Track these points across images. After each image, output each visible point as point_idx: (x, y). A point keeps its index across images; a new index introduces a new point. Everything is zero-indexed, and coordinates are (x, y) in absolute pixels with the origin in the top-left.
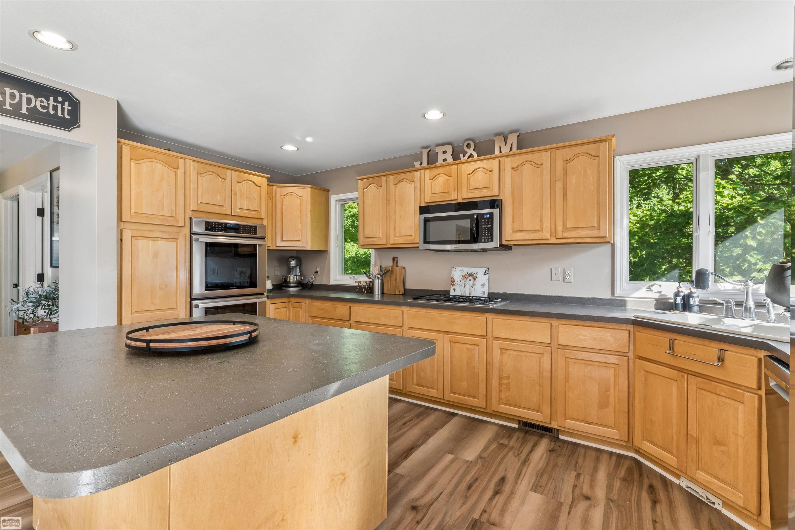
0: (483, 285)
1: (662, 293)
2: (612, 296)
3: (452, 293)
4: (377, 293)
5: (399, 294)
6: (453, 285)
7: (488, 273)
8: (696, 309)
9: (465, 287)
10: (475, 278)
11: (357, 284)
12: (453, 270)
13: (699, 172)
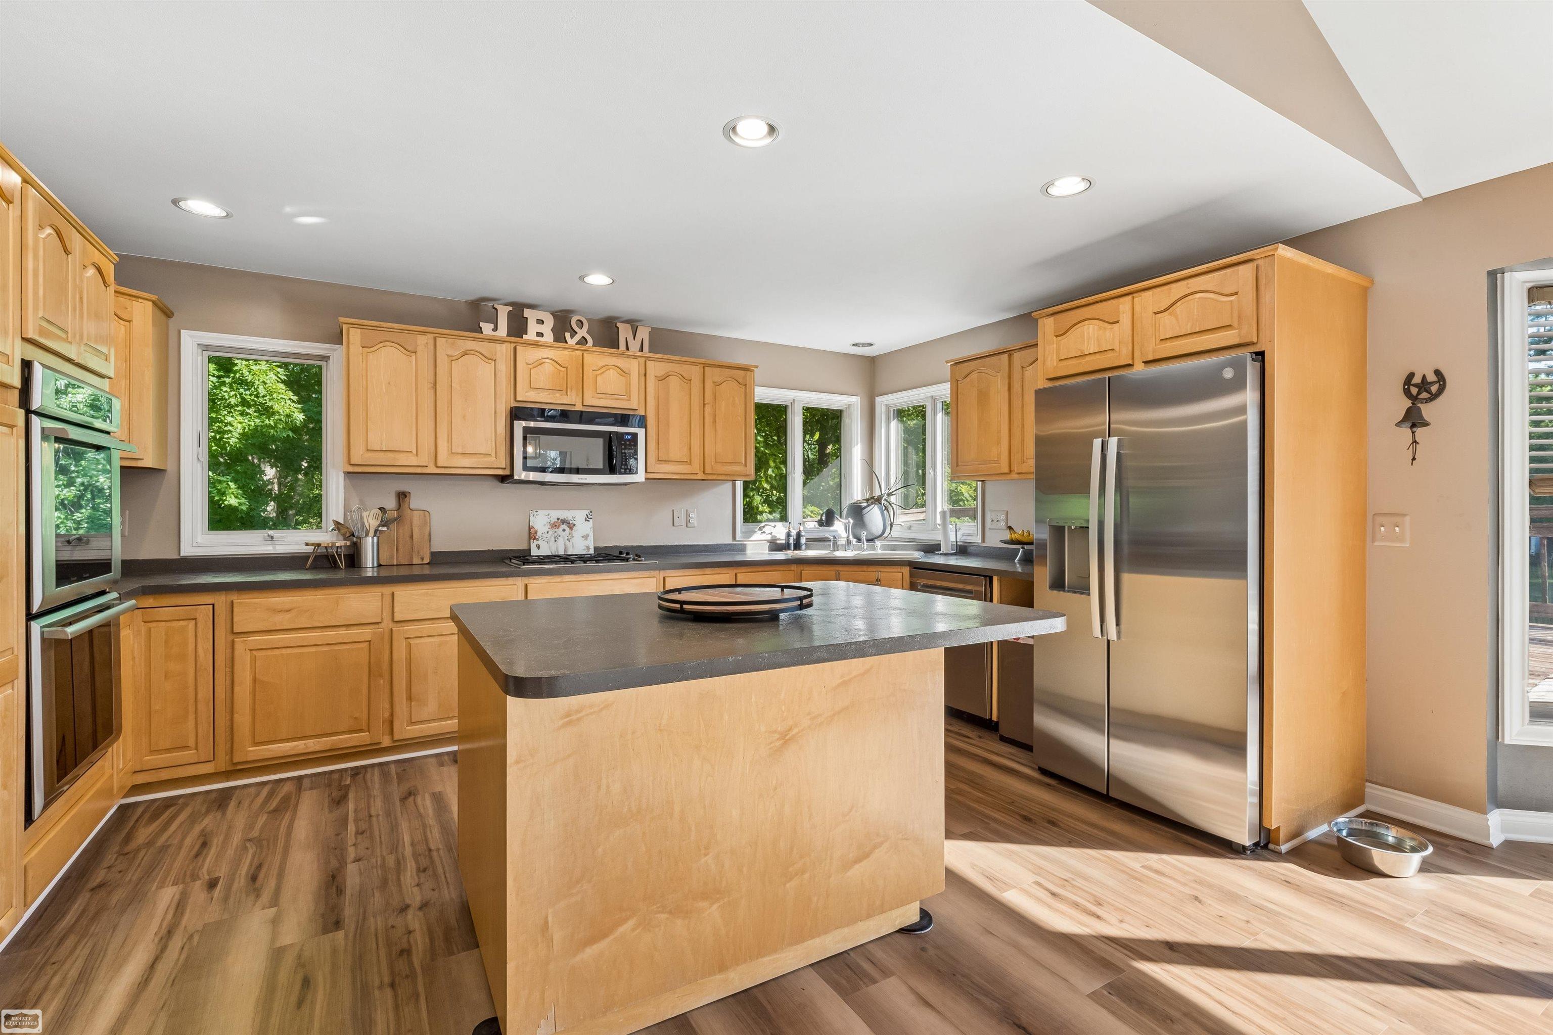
0: (585, 537)
1: (773, 534)
2: (733, 541)
3: (534, 552)
4: (369, 564)
5: (421, 563)
6: (534, 539)
7: (591, 518)
8: (804, 547)
9: (556, 541)
10: (572, 526)
11: (310, 549)
12: (532, 514)
13: (794, 416)
